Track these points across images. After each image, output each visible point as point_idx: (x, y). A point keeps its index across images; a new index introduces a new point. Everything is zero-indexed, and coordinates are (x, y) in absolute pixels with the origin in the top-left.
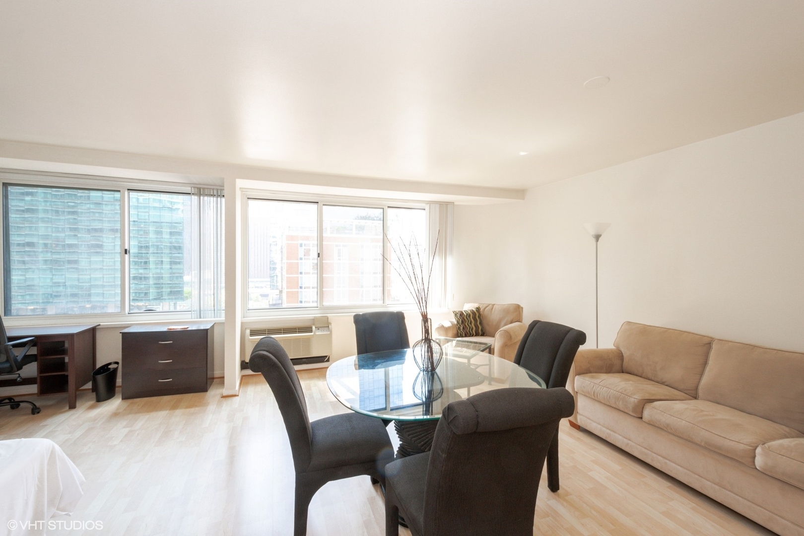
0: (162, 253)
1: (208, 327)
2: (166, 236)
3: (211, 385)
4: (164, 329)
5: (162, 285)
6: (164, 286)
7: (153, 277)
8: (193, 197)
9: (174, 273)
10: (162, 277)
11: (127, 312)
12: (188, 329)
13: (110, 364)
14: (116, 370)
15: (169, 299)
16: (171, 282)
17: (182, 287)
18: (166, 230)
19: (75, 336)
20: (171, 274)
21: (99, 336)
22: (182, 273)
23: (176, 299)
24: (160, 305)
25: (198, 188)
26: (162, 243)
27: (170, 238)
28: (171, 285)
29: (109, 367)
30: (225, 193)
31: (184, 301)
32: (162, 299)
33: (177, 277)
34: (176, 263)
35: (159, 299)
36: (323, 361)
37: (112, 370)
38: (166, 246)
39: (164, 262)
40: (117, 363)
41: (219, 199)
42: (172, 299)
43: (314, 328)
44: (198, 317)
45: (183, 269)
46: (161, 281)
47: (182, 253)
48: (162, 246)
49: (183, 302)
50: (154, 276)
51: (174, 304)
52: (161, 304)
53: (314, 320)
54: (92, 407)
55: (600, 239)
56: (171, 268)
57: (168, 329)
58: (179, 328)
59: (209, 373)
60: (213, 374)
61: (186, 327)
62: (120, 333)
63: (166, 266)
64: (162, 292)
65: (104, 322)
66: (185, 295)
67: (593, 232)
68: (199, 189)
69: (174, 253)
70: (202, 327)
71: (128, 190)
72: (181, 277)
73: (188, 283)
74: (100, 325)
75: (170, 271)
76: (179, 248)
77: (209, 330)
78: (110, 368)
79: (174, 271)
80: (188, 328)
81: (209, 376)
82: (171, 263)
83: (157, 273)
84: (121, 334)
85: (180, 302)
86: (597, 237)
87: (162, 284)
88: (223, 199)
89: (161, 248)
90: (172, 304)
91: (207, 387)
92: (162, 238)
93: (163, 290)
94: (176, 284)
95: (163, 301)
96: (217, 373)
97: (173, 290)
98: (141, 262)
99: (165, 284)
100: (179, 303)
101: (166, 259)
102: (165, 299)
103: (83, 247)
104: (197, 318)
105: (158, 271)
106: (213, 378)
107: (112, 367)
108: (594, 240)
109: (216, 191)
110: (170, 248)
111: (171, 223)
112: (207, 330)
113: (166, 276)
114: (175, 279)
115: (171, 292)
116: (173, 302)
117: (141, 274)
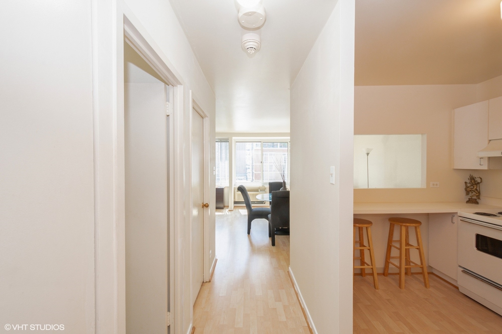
1: (224, 187)
3: (224, 208)
30: (229, 141)
36: (263, 203)
43: (259, 190)
53: (259, 188)
55: (369, 155)
59: (224, 204)
67: (366, 152)
86: (368, 154)
88: (228, 143)
108: (366, 155)
109: (226, 141)
112: (223, 189)
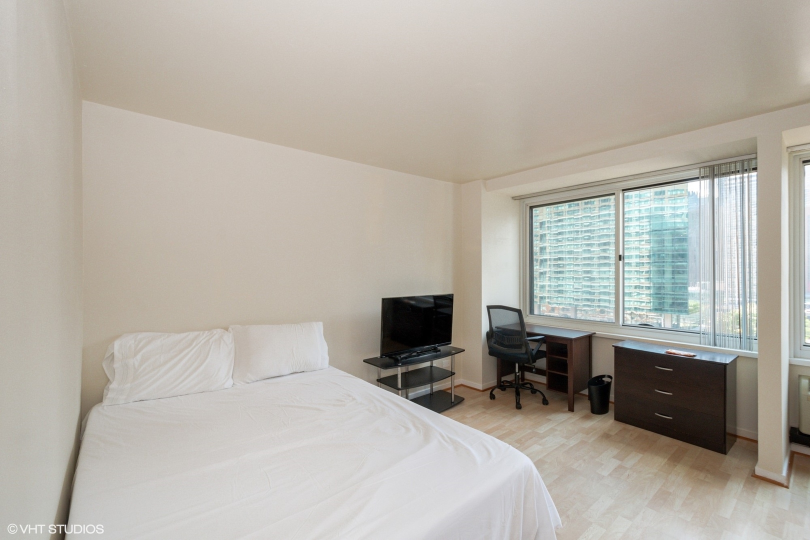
0: (664, 262)
1: (728, 360)
2: (668, 244)
3: (732, 445)
4: (662, 351)
5: (663, 296)
6: (666, 296)
7: (654, 287)
8: (703, 182)
9: (677, 284)
10: (664, 287)
11: (621, 324)
12: (695, 358)
13: (604, 376)
14: (609, 384)
15: (671, 311)
16: (673, 293)
17: (687, 299)
18: (668, 238)
19: (573, 342)
20: (673, 284)
21: (596, 345)
22: (686, 284)
23: (679, 311)
24: (661, 316)
25: (709, 167)
26: (664, 252)
27: (673, 246)
28: (673, 296)
29: (603, 379)
30: (757, 162)
31: (688, 314)
32: (664, 310)
33: (680, 287)
34: (679, 273)
35: (661, 310)
37: (605, 383)
38: (668, 254)
39: (666, 272)
40: (610, 377)
41: (746, 175)
42: (675, 311)
44: (712, 342)
45: (688, 279)
46: (662, 291)
47: (686, 262)
48: (664, 255)
49: (687, 316)
50: (656, 286)
51: (677, 316)
52: (663, 315)
54: (586, 417)
56: (673, 278)
57: (667, 352)
58: (682, 353)
59: (728, 425)
60: (735, 430)
61: (692, 354)
62: (613, 346)
63: (668, 276)
64: (664, 302)
65: (600, 332)
66: (689, 308)
68: (712, 168)
69: (677, 262)
70: (719, 360)
71: (623, 190)
72: (686, 288)
73: (693, 295)
74: (595, 333)
75: (673, 281)
76: (683, 256)
77: (727, 366)
78: (604, 381)
79: (677, 281)
80: (694, 356)
81: (728, 430)
82: (673, 272)
83: (659, 284)
84: (614, 348)
85: (684, 316)
87: (664, 294)
88: (753, 174)
89: (663, 257)
90: (675, 316)
91: (725, 448)
92: (664, 246)
93: (665, 301)
94: (679, 295)
95: (665, 312)
96: (743, 430)
97: (676, 301)
98: (643, 272)
99: (667, 294)
100: (682, 316)
101: (668, 269)
102: (667, 311)
103: (595, 259)
104: (710, 345)
105: (660, 281)
106: (736, 436)
107: (606, 379)
109: (740, 164)
110: (673, 256)
111: (674, 230)
112: (725, 365)
113: (668, 286)
114: (677, 290)
115: (673, 303)
116: (676, 315)
117: (643, 283)
